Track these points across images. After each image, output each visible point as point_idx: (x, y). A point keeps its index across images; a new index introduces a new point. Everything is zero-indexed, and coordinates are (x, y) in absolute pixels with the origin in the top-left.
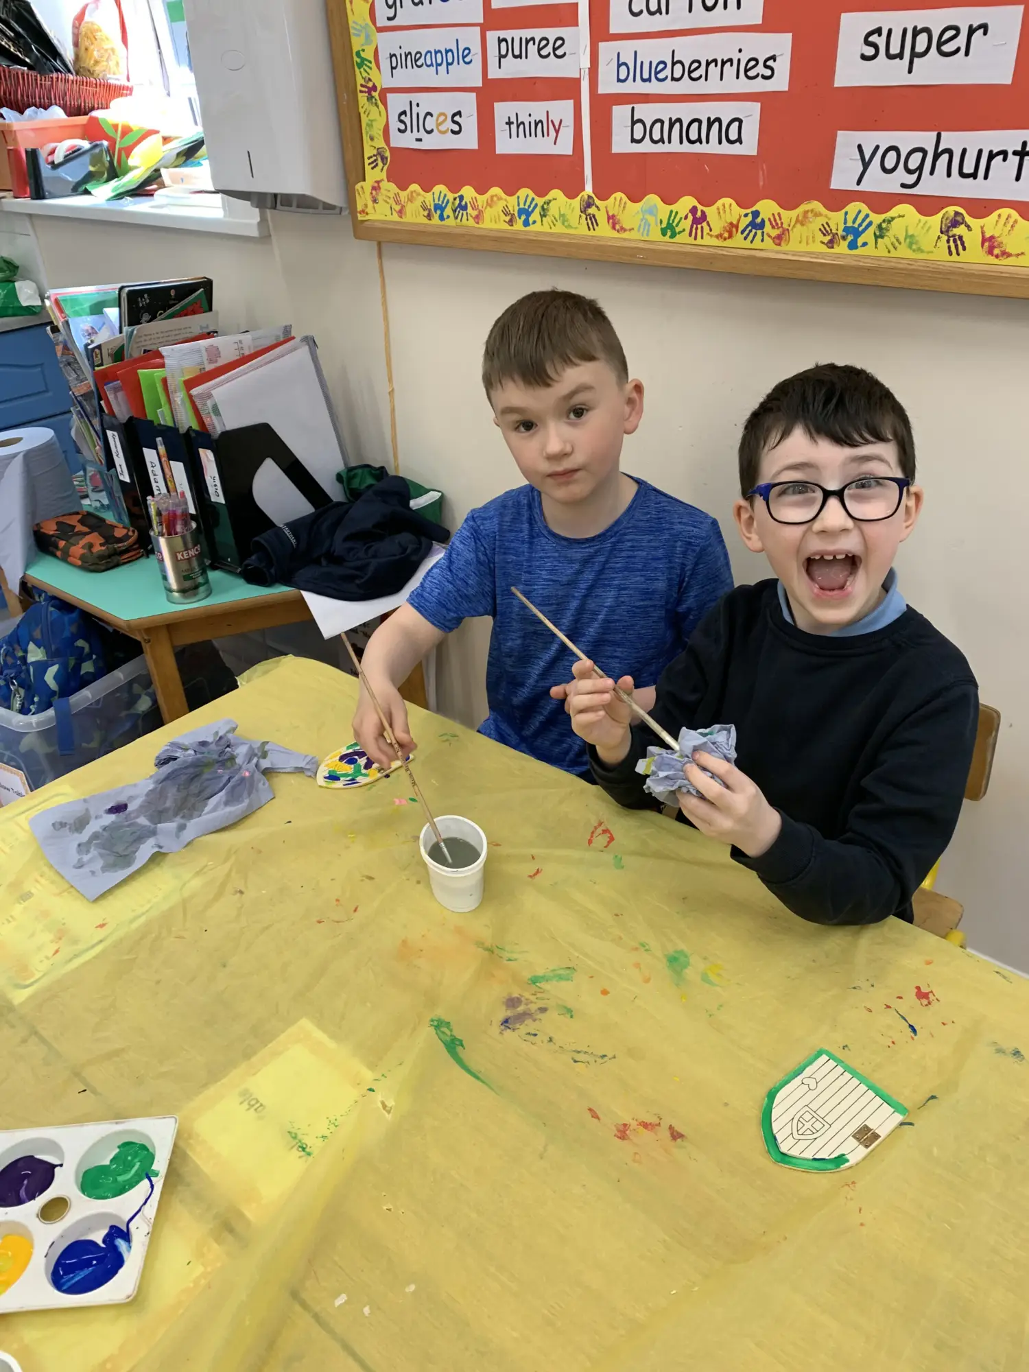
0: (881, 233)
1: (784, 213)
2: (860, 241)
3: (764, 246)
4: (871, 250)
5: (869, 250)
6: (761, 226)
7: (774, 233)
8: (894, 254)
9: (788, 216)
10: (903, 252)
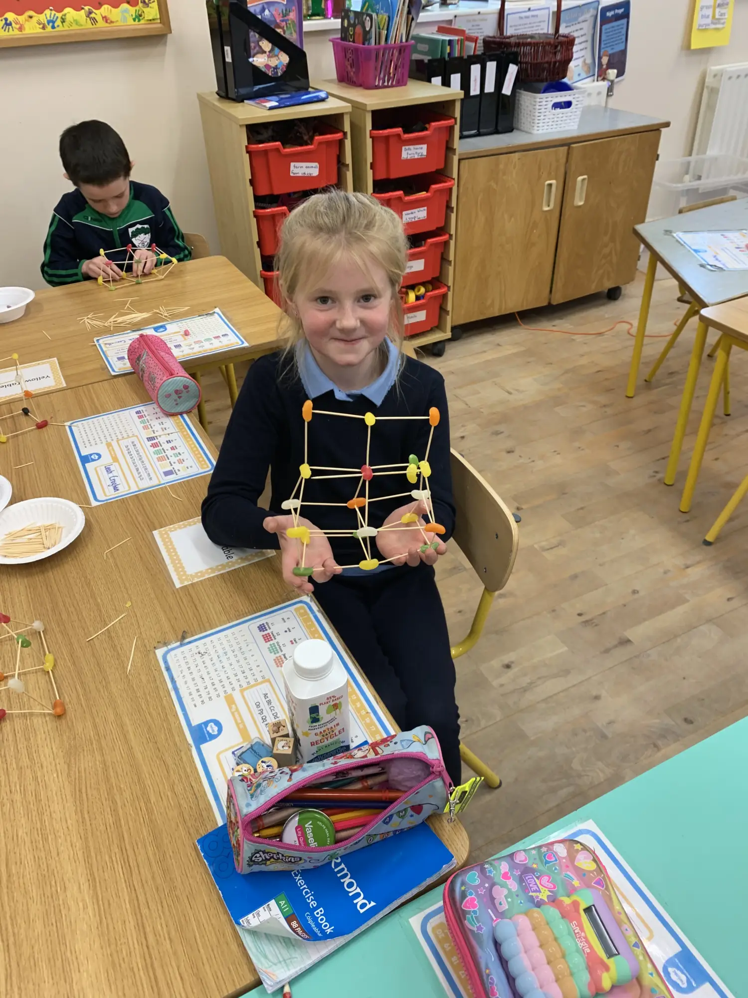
0: (63, 21)
1: (19, 17)
2: (56, 25)
3: (14, 33)
4: (60, 28)
5: (61, 28)
6: (10, 24)
7: (18, 26)
8: (71, 28)
9: (21, 19)
10: (75, 27)
